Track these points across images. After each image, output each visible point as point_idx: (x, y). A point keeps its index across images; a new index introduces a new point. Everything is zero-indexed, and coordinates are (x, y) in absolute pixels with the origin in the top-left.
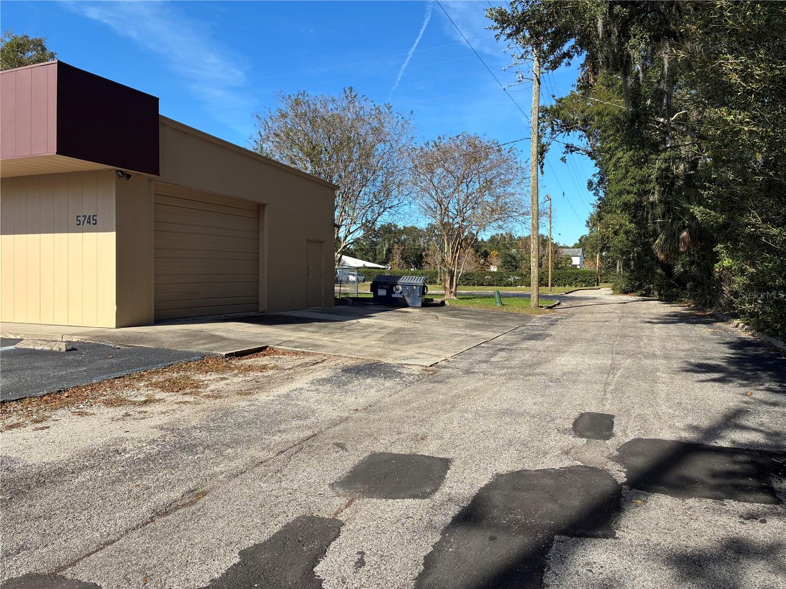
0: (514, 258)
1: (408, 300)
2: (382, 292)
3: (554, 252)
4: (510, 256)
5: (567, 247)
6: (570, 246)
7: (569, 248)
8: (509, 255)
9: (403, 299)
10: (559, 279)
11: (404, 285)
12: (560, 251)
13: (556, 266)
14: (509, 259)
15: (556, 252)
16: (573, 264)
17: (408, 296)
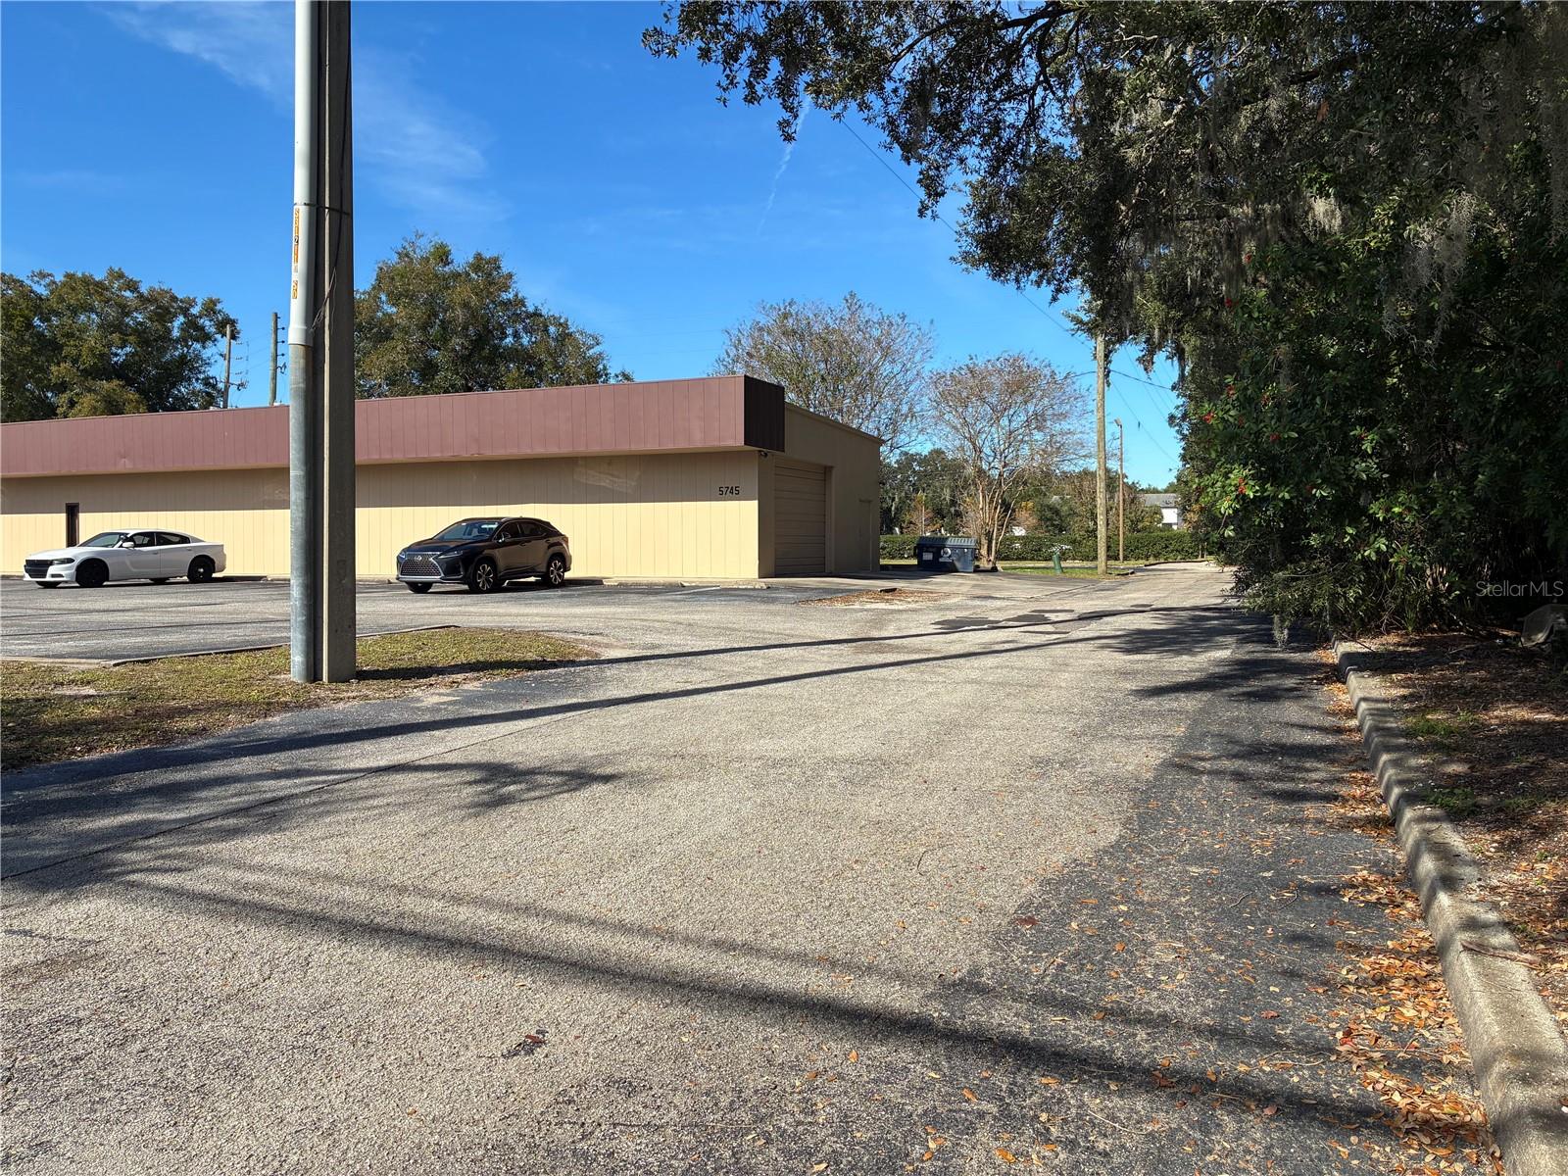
0: (1057, 512)
1: (958, 565)
2: (928, 556)
3: (1128, 501)
4: (1051, 508)
5: (1155, 491)
6: (1160, 489)
7: (1157, 492)
8: (1048, 506)
9: (952, 563)
10: (1137, 548)
11: (953, 548)
12: (1142, 497)
13: (1134, 527)
14: (1049, 514)
15: (1132, 501)
16: (1165, 521)
17: (959, 560)
